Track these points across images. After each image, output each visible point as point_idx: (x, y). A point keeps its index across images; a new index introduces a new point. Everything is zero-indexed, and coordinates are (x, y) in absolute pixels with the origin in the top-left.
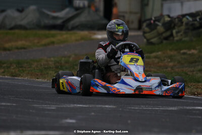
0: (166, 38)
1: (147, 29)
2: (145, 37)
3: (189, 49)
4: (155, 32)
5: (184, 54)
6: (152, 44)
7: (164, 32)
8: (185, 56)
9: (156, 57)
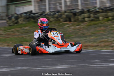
0: (16, 23)
1: (8, 20)
2: (7, 23)
3: (25, 27)
4: (11, 21)
5: (23, 29)
6: (10, 26)
7: (15, 21)
8: (23, 30)
9: (12, 31)
